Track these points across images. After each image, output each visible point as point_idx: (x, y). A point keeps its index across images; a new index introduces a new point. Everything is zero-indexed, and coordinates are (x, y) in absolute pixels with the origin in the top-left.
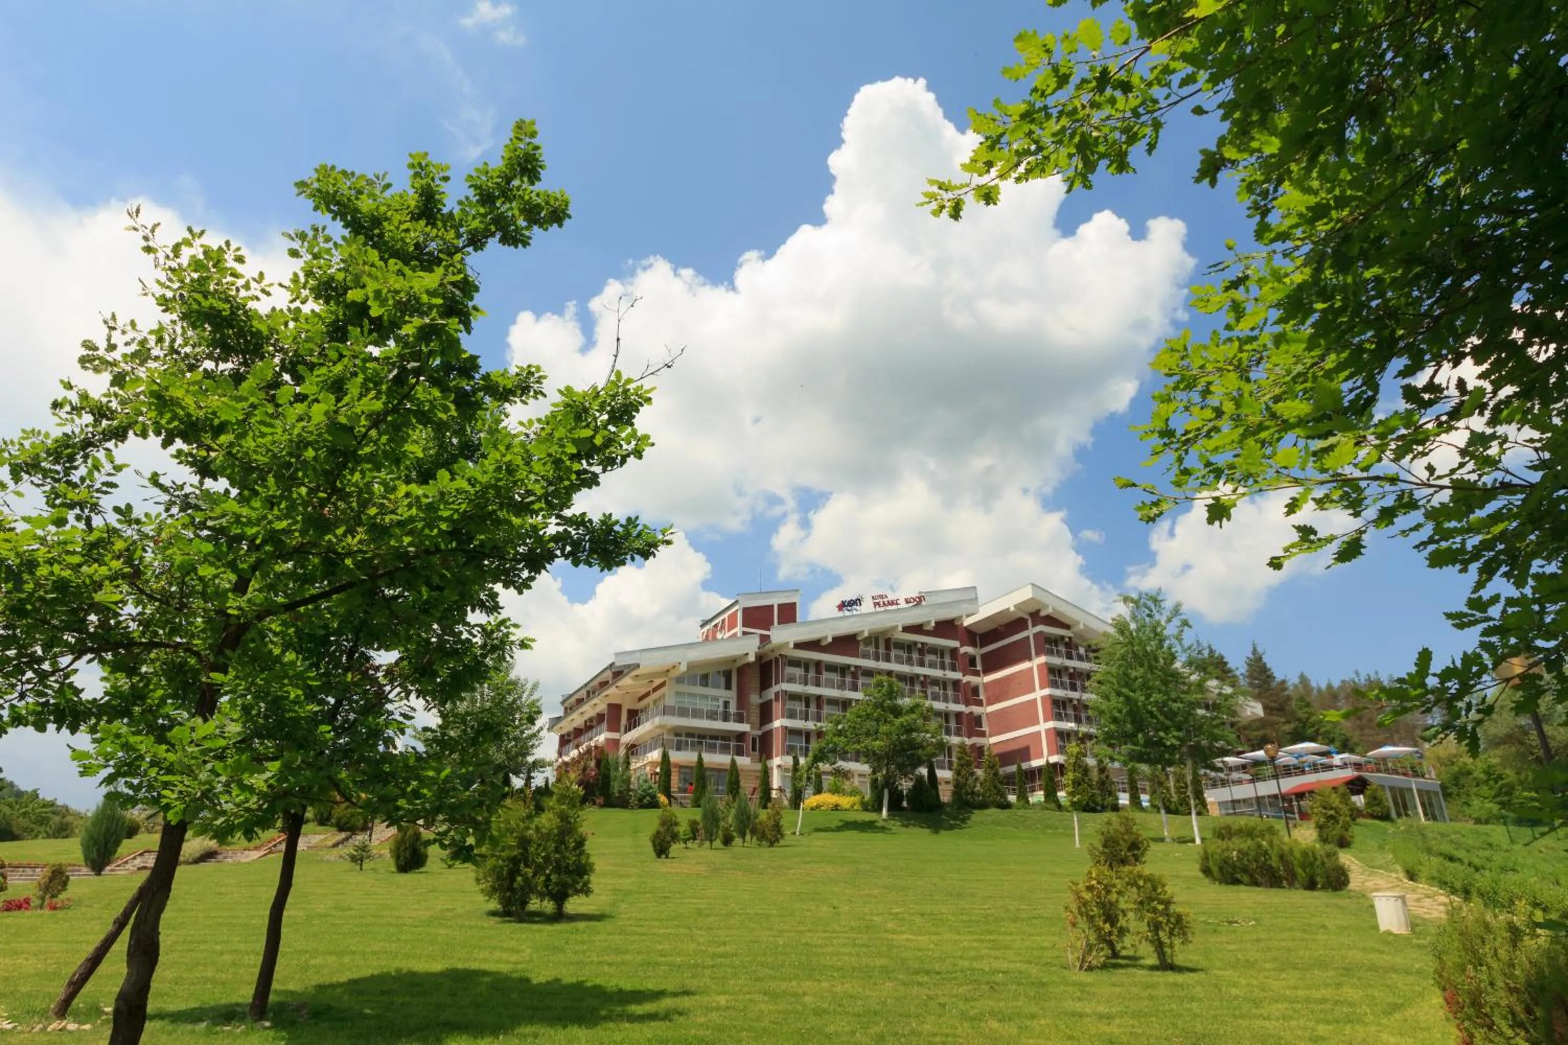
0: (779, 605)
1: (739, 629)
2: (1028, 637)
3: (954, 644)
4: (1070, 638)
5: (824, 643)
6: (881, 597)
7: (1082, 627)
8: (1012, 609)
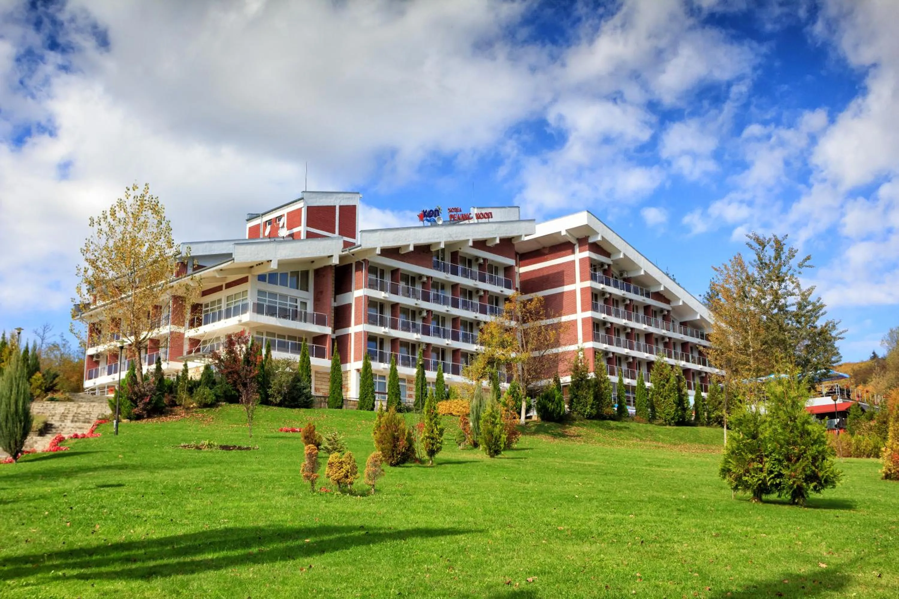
0: (341, 207)
1: (302, 229)
2: (574, 262)
3: (511, 262)
4: (609, 265)
5: (402, 252)
6: (456, 210)
7: (622, 256)
8: (564, 233)
